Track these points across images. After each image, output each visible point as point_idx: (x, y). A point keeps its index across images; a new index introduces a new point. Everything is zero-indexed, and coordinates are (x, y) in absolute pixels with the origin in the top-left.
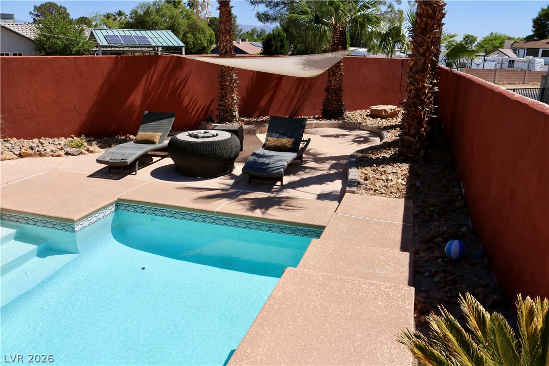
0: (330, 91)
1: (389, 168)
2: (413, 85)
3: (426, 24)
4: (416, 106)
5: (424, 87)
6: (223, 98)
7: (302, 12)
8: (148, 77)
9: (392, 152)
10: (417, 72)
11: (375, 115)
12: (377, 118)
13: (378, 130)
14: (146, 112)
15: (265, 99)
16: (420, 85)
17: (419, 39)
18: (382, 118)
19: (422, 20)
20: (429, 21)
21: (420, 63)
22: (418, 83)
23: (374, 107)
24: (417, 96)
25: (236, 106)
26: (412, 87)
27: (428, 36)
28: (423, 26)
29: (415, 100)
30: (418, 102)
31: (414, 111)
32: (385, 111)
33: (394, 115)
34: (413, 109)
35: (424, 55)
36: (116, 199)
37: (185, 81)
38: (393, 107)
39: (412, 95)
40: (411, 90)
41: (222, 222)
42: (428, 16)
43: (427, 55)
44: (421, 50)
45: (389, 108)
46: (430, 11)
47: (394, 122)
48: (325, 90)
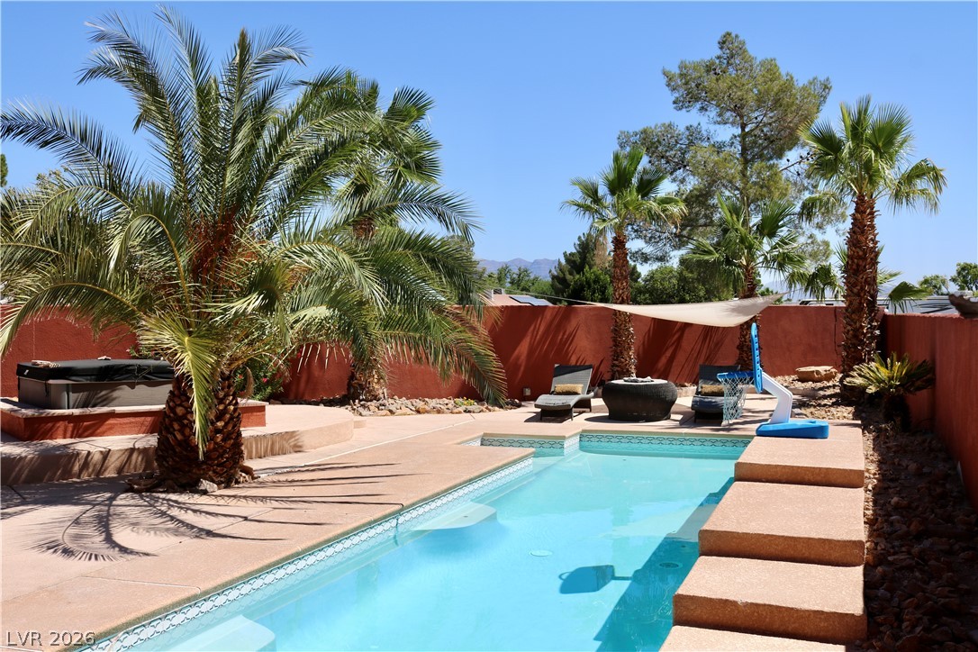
1: (832, 409)
2: (850, 325)
3: (858, 265)
4: (855, 346)
5: (862, 327)
6: (618, 357)
7: (705, 251)
9: (834, 400)
10: (853, 312)
11: (803, 379)
12: (807, 381)
13: (812, 392)
14: (556, 365)
15: (664, 360)
16: (858, 325)
17: (852, 280)
18: (814, 381)
19: (853, 262)
20: (861, 263)
21: (856, 303)
22: (855, 323)
23: (803, 369)
24: (855, 336)
25: (633, 367)
26: (849, 328)
27: (861, 276)
28: (854, 267)
29: (854, 341)
30: (857, 342)
31: (854, 352)
32: (818, 372)
33: (829, 377)
34: (853, 350)
36: (580, 430)
38: (828, 368)
39: (850, 336)
40: (848, 331)
41: (689, 443)
42: (859, 257)
43: (862, 294)
44: (855, 290)
45: (822, 369)
46: (861, 253)
47: (831, 384)
48: (738, 348)
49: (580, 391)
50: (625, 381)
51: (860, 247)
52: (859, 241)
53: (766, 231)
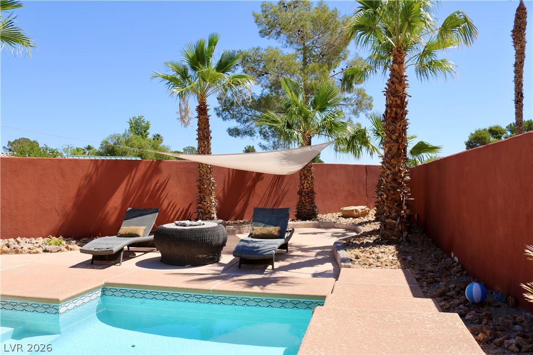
0: (303, 194)
1: (376, 249)
2: (389, 169)
3: (396, 113)
4: (394, 189)
5: (400, 171)
6: (202, 200)
8: (129, 181)
9: (374, 238)
10: (392, 158)
11: (346, 216)
12: (349, 217)
13: (353, 227)
14: (129, 209)
16: (397, 169)
17: (391, 128)
18: (354, 217)
19: (392, 110)
20: (399, 111)
21: (394, 149)
22: (394, 168)
23: (345, 209)
24: (395, 180)
25: (214, 209)
26: (388, 172)
27: (399, 124)
28: (393, 115)
29: (393, 184)
30: (397, 186)
31: (393, 195)
32: (356, 211)
33: (365, 214)
34: (392, 192)
35: (397, 141)
36: (103, 283)
37: (163, 186)
38: (363, 207)
39: (389, 180)
40: (388, 175)
41: (218, 301)
42: (397, 106)
43: (400, 141)
44: (394, 137)
45: (359, 208)
46: (399, 102)
47: (365, 219)
48: (298, 193)
49: (141, 233)
50: (177, 225)
51: (398, 96)
52: (397, 91)
53: (318, 107)
